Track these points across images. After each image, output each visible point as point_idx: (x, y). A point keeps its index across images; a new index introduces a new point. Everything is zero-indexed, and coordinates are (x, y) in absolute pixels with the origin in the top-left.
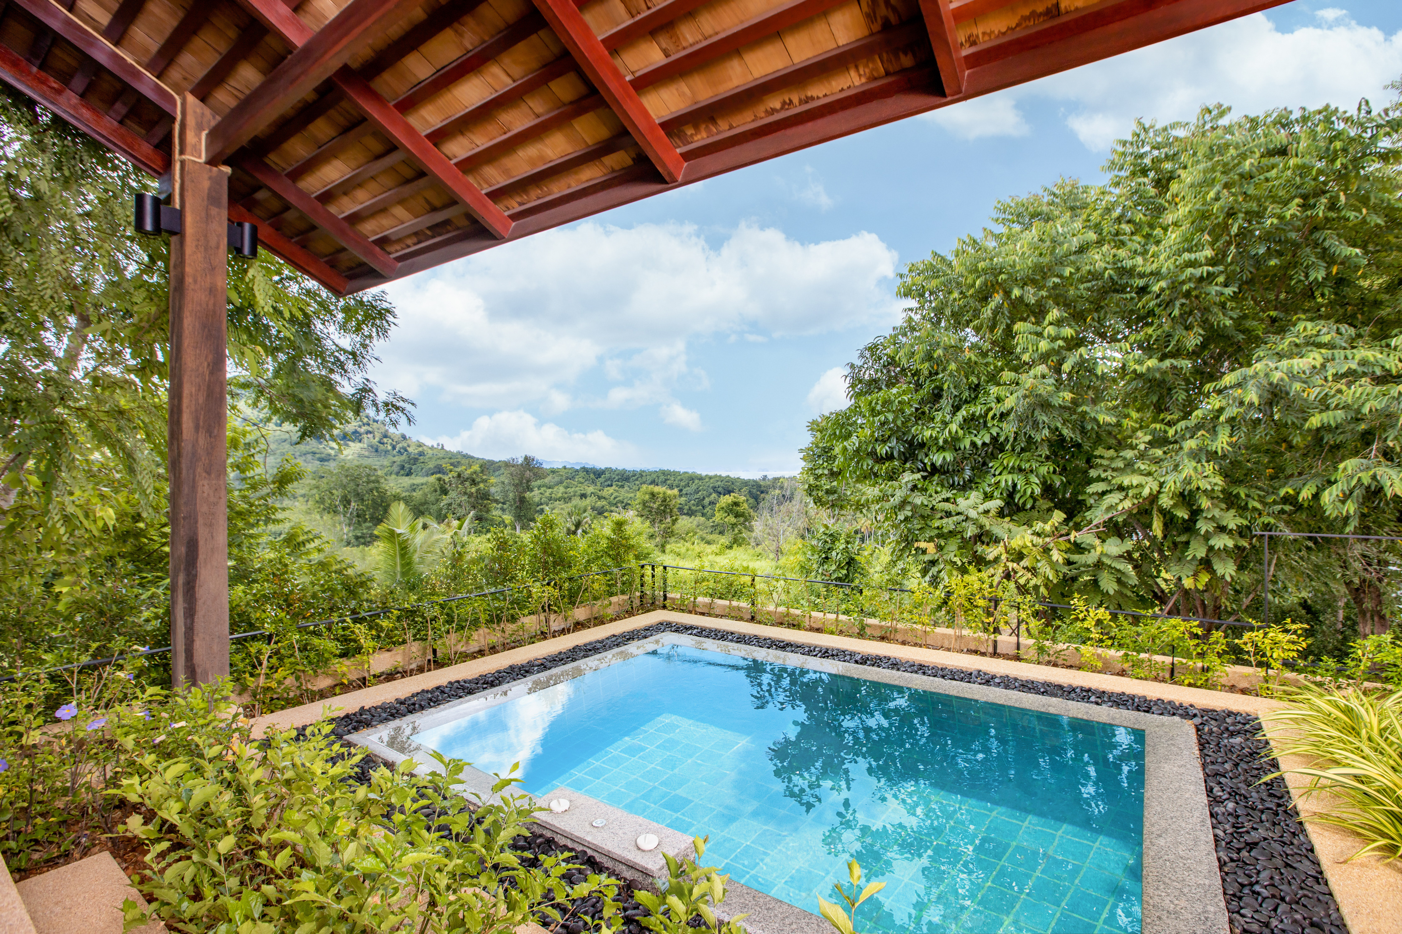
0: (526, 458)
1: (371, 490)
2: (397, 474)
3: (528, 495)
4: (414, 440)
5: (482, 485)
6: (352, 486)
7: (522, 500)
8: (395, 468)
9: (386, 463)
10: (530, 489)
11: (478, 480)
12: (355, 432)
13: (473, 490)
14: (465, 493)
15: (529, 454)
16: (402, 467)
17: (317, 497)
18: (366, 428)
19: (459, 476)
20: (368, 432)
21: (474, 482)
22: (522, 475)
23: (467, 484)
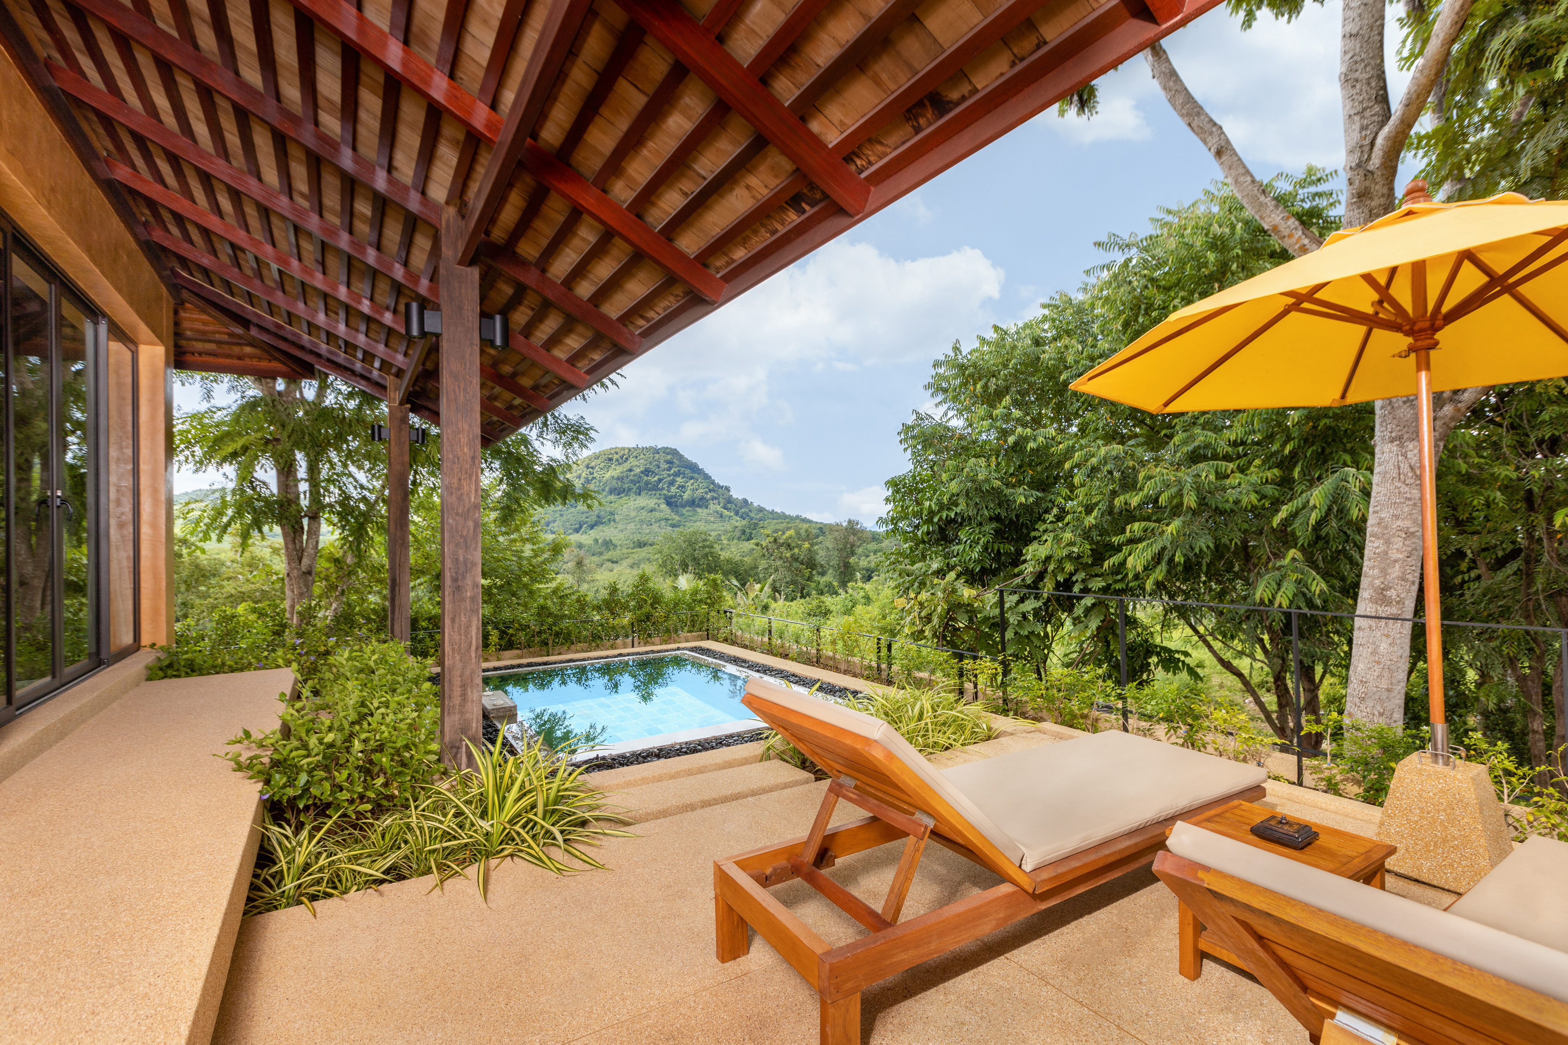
0: (850, 522)
1: (706, 555)
2: (739, 538)
3: (852, 560)
4: (755, 504)
5: (796, 550)
6: (689, 551)
7: (847, 565)
8: (737, 533)
9: (729, 528)
10: (853, 553)
11: (793, 545)
12: (702, 498)
13: (788, 555)
14: (781, 558)
15: (852, 518)
16: (744, 532)
17: (660, 561)
18: (713, 494)
19: (775, 540)
20: (713, 498)
21: (789, 547)
22: (846, 538)
23: (782, 549)
